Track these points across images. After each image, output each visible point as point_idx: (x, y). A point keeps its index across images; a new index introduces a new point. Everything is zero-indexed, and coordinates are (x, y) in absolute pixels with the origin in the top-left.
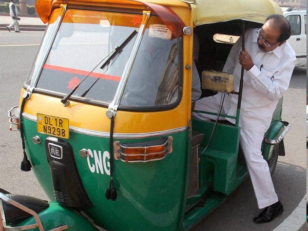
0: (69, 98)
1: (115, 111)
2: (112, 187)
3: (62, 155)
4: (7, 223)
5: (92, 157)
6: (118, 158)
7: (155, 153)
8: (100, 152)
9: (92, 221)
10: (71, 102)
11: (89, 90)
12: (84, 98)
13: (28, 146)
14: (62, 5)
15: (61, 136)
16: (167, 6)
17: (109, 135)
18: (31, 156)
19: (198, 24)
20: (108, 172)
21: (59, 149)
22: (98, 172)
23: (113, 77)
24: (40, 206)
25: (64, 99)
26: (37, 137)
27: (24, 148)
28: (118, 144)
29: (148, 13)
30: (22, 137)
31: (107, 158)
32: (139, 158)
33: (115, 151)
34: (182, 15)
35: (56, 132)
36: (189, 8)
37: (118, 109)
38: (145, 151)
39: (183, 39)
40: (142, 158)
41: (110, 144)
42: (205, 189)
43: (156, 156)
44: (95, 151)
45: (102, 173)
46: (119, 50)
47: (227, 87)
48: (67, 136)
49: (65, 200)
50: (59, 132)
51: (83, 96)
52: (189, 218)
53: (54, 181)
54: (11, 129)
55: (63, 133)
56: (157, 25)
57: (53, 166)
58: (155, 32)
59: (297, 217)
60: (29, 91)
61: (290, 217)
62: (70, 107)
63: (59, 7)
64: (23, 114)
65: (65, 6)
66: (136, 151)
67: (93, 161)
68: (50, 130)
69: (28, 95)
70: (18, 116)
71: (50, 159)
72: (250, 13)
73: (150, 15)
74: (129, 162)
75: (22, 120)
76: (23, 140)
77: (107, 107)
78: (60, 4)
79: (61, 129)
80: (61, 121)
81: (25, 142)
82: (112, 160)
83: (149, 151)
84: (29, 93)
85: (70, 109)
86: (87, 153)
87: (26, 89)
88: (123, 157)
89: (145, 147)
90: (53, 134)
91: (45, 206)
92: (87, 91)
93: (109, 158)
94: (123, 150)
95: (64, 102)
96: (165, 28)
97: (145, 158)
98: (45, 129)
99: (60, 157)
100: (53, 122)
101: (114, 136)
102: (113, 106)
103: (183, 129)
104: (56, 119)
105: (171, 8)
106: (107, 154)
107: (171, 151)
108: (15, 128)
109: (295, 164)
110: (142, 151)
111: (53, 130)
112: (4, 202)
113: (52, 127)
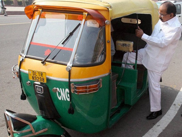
0: (45, 60)
1: (70, 67)
2: (71, 107)
3: (43, 91)
4: (15, 129)
5: (59, 92)
6: (73, 92)
7: (93, 89)
8: (63, 89)
9: (60, 124)
10: (46, 63)
11: (56, 56)
12: (53, 61)
13: (24, 87)
14: (39, 9)
15: (42, 82)
16: (96, 10)
17: (68, 80)
18: (26, 92)
19: (113, 18)
20: (69, 100)
21: (41, 88)
22: (63, 100)
23: (69, 48)
24: (32, 119)
25: (43, 61)
26: (29, 82)
27: (22, 87)
28: (73, 85)
29: (86, 14)
30: (21, 81)
31: (67, 92)
32: (84, 92)
33: (72, 89)
34: (104, 14)
35: (39, 80)
36: (108, 10)
37: (72, 66)
38: (88, 88)
39: (105, 27)
40: (86, 92)
41: (69, 85)
42: (120, 103)
43: (94, 90)
44: (61, 89)
45: (65, 100)
46: (71, 34)
47: (130, 49)
48: (45, 82)
49: (45, 115)
50: (41, 79)
51: (53, 59)
52: (112, 120)
53: (39, 105)
54: (14, 78)
55: (43, 80)
56: (91, 20)
57: (38, 97)
58: (90, 24)
59: (169, 115)
60: (23, 57)
61: (166, 115)
62: (46, 65)
63: (38, 11)
64: (20, 70)
65: (41, 10)
66: (83, 88)
67: (60, 94)
68: (36, 78)
69: (23, 59)
70: (18, 70)
71: (36, 93)
72: (140, 9)
73: (87, 15)
74: (79, 94)
75: (20, 73)
76: (21, 83)
77: (66, 65)
78: (38, 8)
79: (42, 77)
80: (42, 74)
81: (22, 84)
82: (70, 93)
83: (89, 88)
84: (23, 58)
85: (46, 66)
86: (56, 90)
87: (21, 56)
88: (76, 92)
89: (88, 86)
90: (38, 80)
91: (34, 118)
92: (55, 57)
93: (69, 92)
94: (76, 88)
95: (43, 63)
96: (96, 22)
97: (88, 92)
98: (33, 78)
99: (42, 92)
100: (37, 74)
101: (71, 80)
102: (70, 64)
103: (107, 74)
104: (39, 73)
105: (98, 11)
106: (67, 90)
107: (101, 86)
108: (16, 77)
109: (167, 86)
110: (86, 88)
111: (37, 78)
112: (12, 118)
113: (37, 77)
